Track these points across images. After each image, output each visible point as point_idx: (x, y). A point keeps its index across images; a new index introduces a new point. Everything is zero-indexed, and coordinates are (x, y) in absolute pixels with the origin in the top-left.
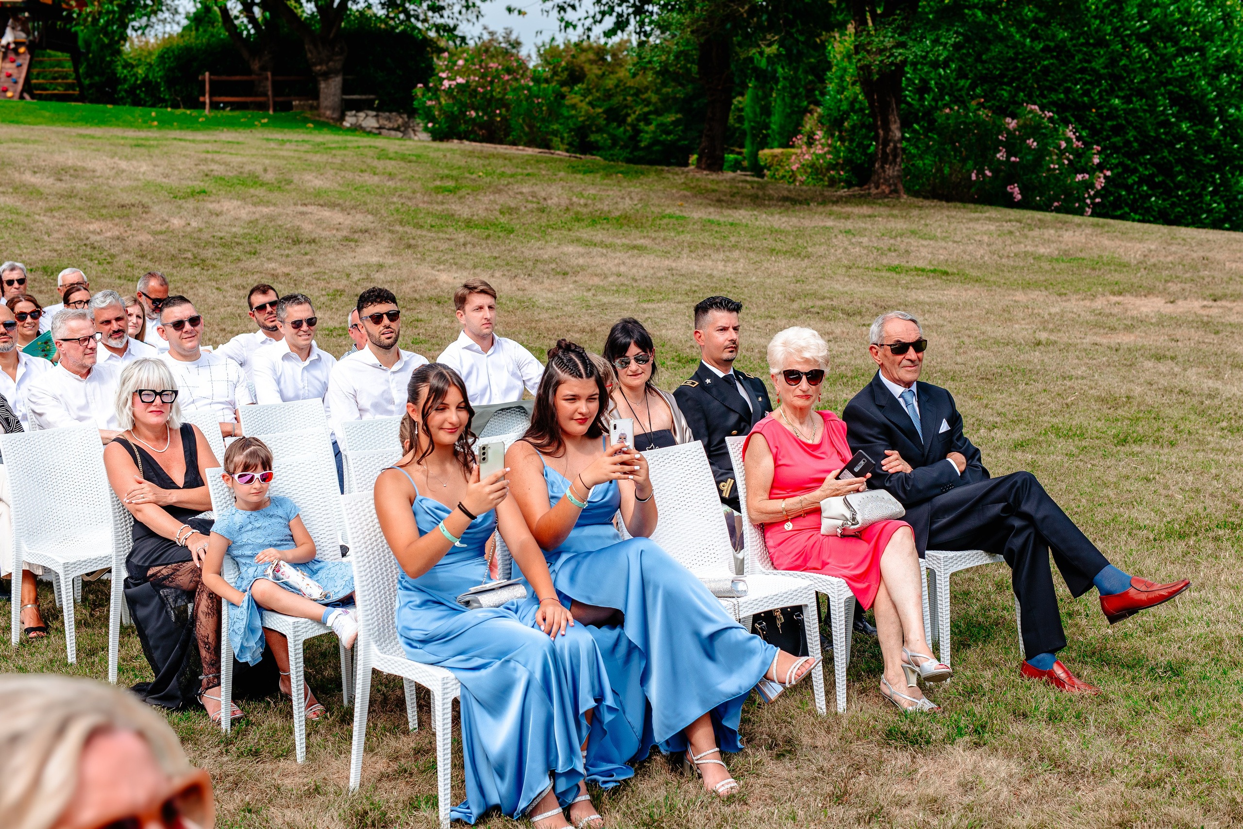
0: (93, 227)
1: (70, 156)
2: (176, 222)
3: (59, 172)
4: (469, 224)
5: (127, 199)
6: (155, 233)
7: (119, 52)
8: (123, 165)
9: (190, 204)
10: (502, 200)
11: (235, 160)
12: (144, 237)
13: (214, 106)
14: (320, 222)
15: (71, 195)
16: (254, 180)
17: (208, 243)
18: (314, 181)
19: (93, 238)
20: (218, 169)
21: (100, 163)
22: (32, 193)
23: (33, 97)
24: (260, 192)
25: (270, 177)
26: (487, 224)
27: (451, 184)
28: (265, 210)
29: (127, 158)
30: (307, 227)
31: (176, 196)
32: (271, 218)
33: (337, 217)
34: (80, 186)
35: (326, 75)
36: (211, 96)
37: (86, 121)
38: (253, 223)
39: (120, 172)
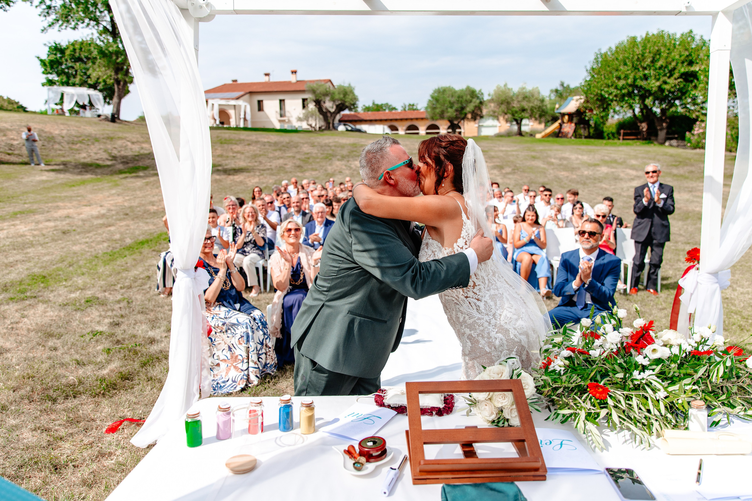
0: (563, 173)
1: (567, 155)
2: (586, 173)
3: (561, 159)
4: (675, 175)
5: (575, 166)
6: (577, 175)
7: (604, 124)
8: (580, 157)
9: (591, 168)
10: (693, 169)
11: (613, 155)
12: (574, 176)
13: (623, 139)
14: (627, 174)
15: (561, 165)
16: (615, 161)
17: (590, 179)
18: (634, 162)
19: (561, 176)
20: (606, 158)
21: (573, 157)
22: (552, 164)
23: (576, 137)
24: (614, 165)
25: (620, 161)
26: (682, 176)
27: (677, 163)
28: (613, 170)
29: (582, 155)
30: (622, 175)
31: (589, 165)
32: (613, 172)
33: (633, 173)
34: (565, 162)
35: (661, 129)
36: (624, 136)
37: (583, 144)
38: (607, 174)
39: (577, 159)
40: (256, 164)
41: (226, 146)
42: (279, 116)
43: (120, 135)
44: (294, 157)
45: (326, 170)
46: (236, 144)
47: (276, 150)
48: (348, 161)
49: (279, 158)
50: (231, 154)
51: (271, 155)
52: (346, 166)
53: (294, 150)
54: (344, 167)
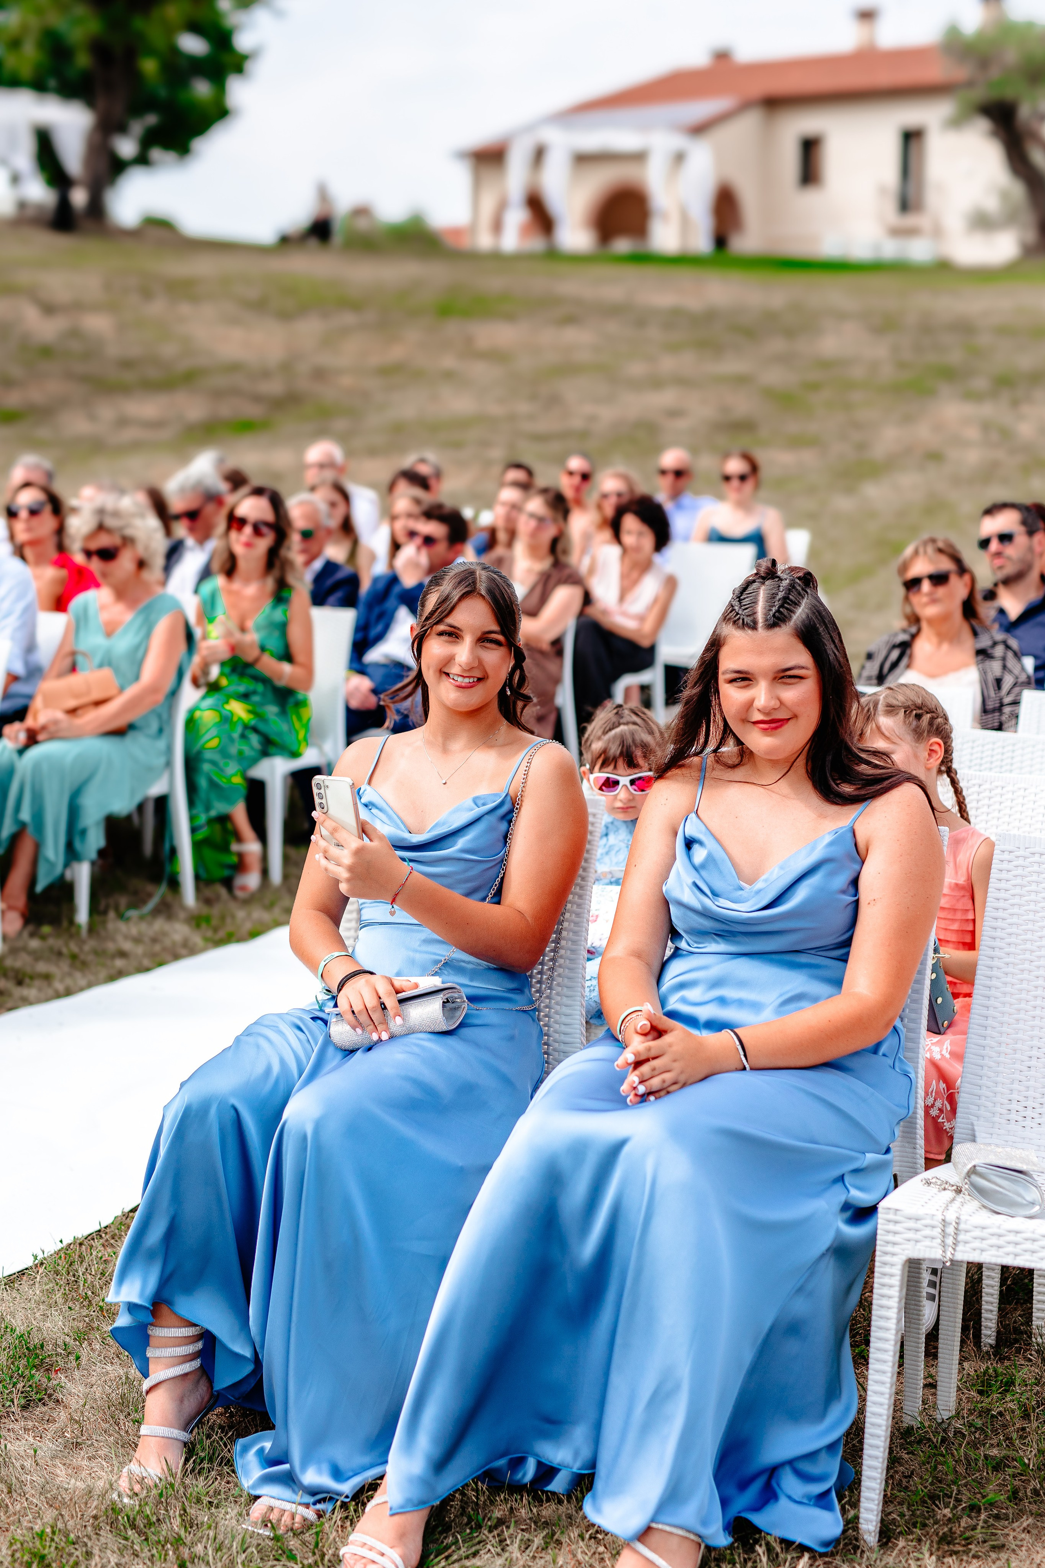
40: (523, 407)
41: (452, 328)
42: (890, 207)
43: (24, 277)
44: (741, 381)
45: (862, 447)
46: (510, 317)
47: (673, 348)
48: (1015, 403)
49: (656, 383)
50: (448, 362)
51: (637, 369)
52: (986, 426)
53: (777, 345)
54: (972, 433)
